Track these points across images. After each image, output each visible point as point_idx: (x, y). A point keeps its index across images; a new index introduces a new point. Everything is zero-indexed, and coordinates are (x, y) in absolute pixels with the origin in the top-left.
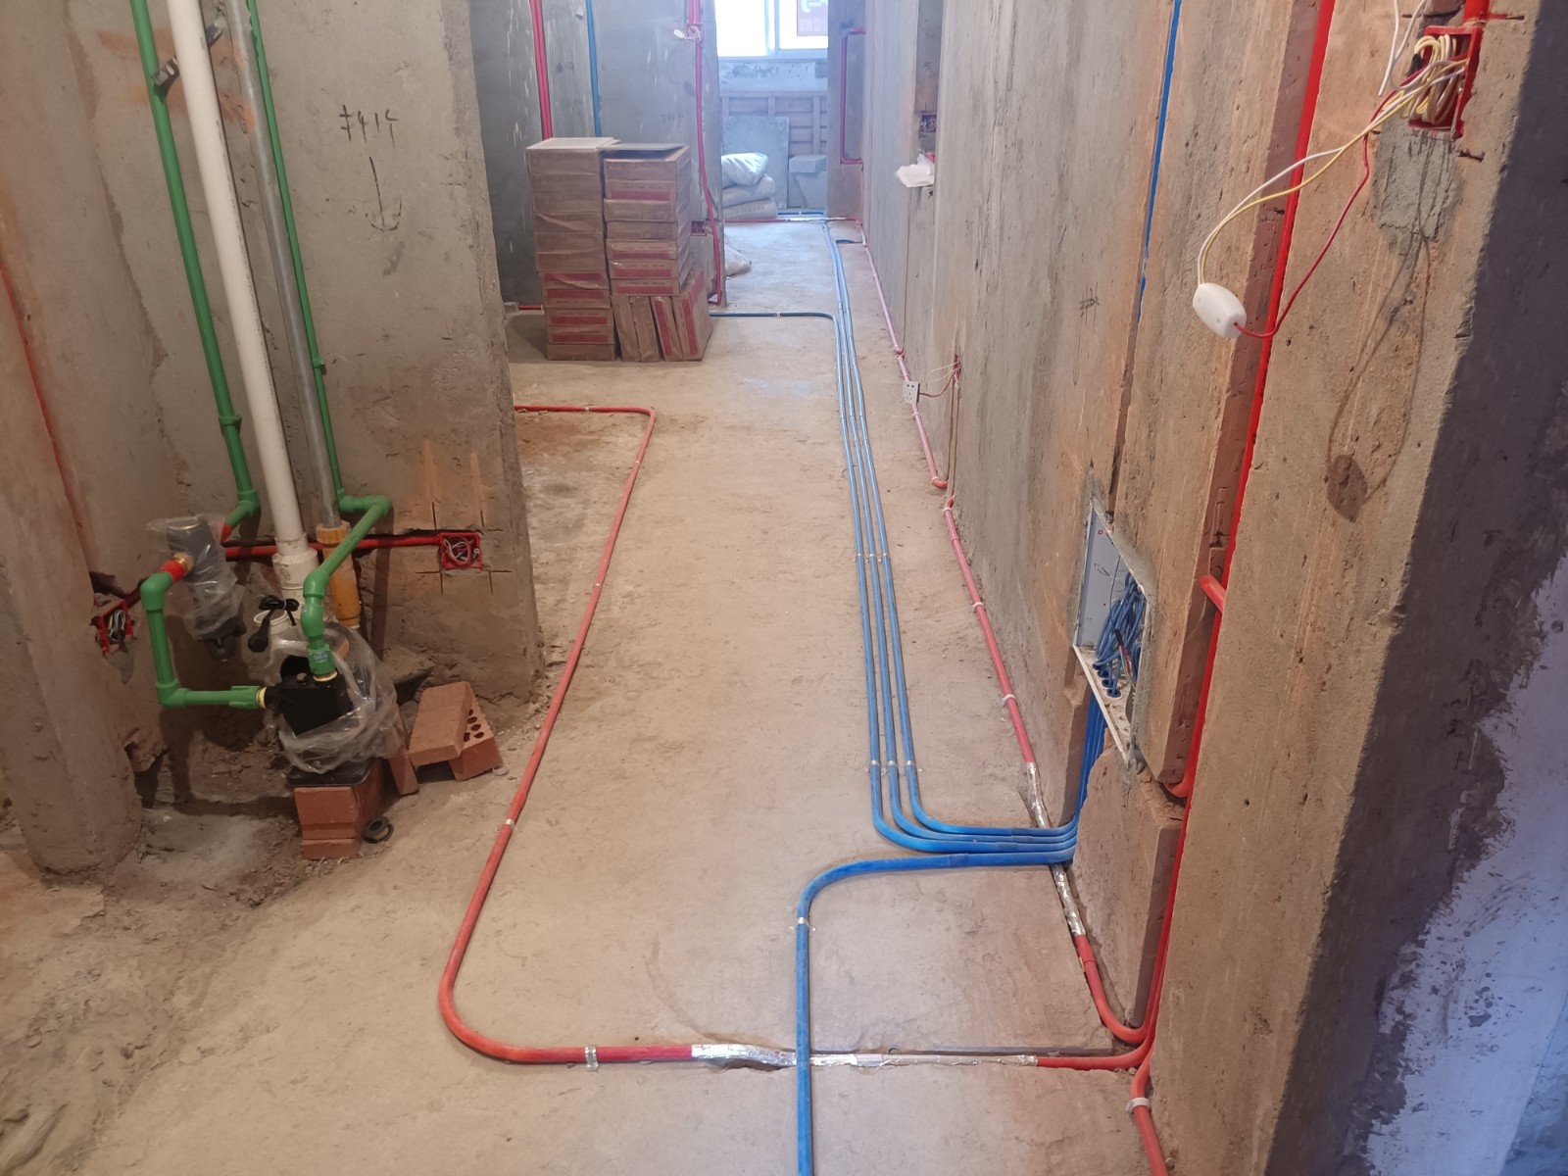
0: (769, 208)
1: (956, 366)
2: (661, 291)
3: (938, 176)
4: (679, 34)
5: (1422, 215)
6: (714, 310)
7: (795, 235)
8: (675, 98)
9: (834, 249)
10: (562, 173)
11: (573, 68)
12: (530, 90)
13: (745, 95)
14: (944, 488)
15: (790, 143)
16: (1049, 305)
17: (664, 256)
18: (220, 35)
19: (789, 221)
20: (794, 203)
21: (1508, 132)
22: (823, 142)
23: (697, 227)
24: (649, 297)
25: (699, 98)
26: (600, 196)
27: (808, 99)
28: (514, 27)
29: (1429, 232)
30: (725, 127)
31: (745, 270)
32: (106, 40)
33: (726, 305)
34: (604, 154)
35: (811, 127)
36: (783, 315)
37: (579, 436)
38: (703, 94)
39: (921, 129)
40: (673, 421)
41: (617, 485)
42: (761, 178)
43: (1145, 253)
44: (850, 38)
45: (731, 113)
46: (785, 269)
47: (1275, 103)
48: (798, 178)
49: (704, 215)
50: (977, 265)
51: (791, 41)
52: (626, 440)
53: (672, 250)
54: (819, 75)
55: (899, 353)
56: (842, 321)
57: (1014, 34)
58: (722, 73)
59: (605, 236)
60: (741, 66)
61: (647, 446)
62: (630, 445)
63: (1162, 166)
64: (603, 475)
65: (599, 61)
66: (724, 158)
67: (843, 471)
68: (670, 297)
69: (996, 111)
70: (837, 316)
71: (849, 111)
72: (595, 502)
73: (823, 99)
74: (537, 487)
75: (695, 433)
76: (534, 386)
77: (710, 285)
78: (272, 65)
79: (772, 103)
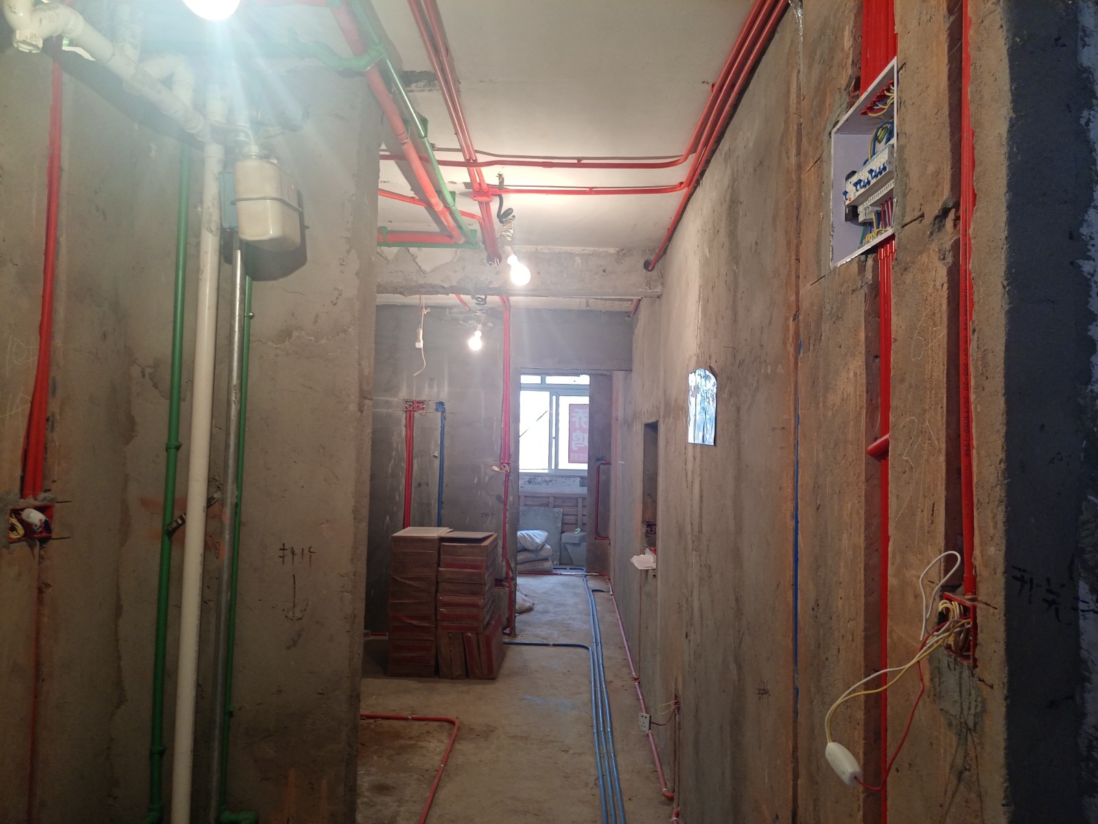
0: (548, 565)
1: (676, 703)
2: (471, 629)
3: (659, 563)
4: (496, 469)
5: (964, 711)
6: (506, 639)
7: (564, 585)
8: (491, 504)
9: (590, 596)
10: (413, 551)
11: (428, 485)
12: (399, 497)
13: (535, 495)
14: (671, 799)
15: (563, 524)
16: (737, 682)
17: (475, 605)
18: (215, 502)
19: (561, 574)
20: (564, 561)
21: (1004, 676)
22: (584, 524)
23: (499, 582)
24: (462, 633)
25: (505, 505)
26: (436, 565)
27: (574, 499)
28: (394, 461)
29: (971, 725)
30: (521, 513)
31: (530, 610)
32: (145, 503)
33: (515, 636)
34: (442, 539)
35: (577, 515)
36: (554, 645)
37: (402, 742)
38: (508, 502)
39: (647, 532)
40: (471, 730)
41: (425, 786)
42: (543, 546)
43: (795, 671)
44: (602, 466)
45: (525, 505)
46: (557, 609)
47: (863, 604)
48: (567, 546)
49: (504, 575)
50: (687, 635)
51: (564, 464)
52: (436, 745)
53: (481, 602)
54: (582, 485)
55: (636, 679)
56: (595, 651)
57: (701, 501)
58: (521, 482)
59: (437, 591)
60: (533, 478)
61: (450, 751)
62: (438, 749)
63: (799, 617)
64: (416, 776)
65: (445, 481)
66: (519, 533)
67: (595, 780)
68: (477, 634)
69: (693, 542)
70: (592, 647)
71: (601, 508)
72: (407, 801)
73: (584, 499)
74: (366, 785)
75: (486, 740)
76: (374, 697)
77: (504, 621)
78: (243, 520)
79: (551, 500)
